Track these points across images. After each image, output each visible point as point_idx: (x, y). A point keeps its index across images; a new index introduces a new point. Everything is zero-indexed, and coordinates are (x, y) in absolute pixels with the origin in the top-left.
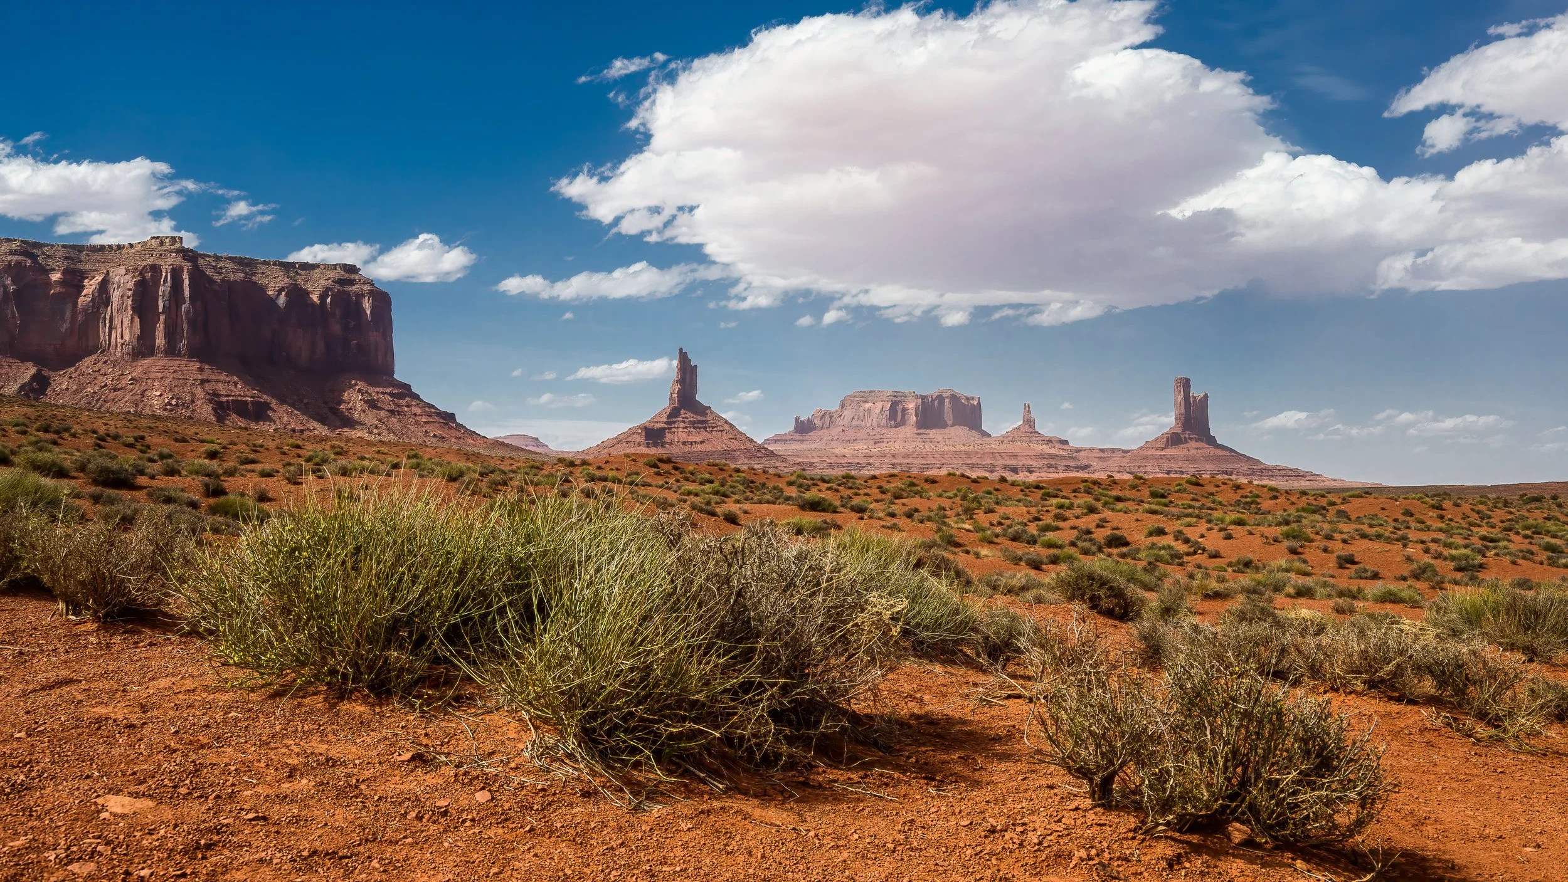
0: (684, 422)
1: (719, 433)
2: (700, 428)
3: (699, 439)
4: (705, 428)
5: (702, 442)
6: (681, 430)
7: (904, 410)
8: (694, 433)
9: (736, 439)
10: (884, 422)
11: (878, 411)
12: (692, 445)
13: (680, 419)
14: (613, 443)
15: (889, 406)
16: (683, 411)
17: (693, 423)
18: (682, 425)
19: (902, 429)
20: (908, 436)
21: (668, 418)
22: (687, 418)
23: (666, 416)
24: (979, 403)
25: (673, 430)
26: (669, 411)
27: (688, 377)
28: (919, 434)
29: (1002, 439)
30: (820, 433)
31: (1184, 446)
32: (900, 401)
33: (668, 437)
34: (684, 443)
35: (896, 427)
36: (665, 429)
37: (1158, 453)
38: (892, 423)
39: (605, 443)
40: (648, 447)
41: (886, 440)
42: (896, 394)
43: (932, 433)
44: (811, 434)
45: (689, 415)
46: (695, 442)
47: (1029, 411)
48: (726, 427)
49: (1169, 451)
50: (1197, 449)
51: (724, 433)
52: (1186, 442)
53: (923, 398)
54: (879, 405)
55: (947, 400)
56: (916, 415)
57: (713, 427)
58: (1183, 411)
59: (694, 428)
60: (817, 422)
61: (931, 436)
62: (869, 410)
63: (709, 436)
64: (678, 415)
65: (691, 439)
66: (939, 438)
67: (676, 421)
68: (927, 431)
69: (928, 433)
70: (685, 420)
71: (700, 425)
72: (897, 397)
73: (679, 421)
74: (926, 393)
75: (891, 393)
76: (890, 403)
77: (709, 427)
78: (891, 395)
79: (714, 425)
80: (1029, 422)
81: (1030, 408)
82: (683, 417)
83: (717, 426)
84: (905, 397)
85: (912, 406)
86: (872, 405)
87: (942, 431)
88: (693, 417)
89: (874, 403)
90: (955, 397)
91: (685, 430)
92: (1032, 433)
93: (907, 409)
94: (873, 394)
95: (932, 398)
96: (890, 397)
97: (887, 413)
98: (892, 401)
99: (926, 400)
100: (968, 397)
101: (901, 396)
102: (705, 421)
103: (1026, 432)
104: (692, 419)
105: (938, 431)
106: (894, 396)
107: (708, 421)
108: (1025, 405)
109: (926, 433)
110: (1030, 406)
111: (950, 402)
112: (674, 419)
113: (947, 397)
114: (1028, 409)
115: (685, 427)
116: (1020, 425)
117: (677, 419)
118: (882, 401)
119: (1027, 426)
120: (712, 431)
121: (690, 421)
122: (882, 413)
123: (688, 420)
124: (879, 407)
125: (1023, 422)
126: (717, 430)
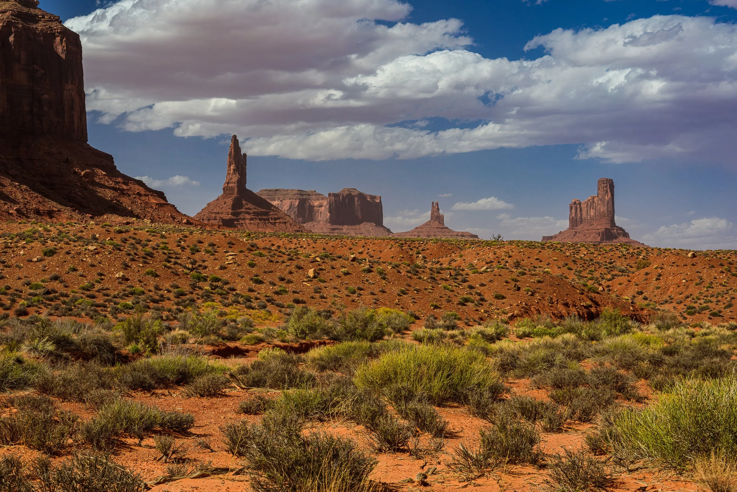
0: (249, 213)
1: (283, 225)
2: (265, 220)
4: (269, 220)
6: (248, 221)
7: (311, 207)
13: (243, 210)
16: (244, 202)
17: (256, 214)
18: (248, 216)
20: (325, 230)
21: (232, 209)
22: (249, 209)
23: (226, 206)
24: (380, 201)
32: (306, 199)
35: (304, 223)
38: (301, 219)
42: (301, 193)
43: (345, 229)
45: (250, 206)
47: (438, 209)
51: (288, 225)
52: (616, 237)
53: (335, 195)
55: (356, 199)
56: (329, 212)
57: (276, 219)
59: (260, 220)
64: (241, 206)
67: (241, 213)
68: (340, 227)
69: (342, 229)
70: (249, 211)
71: (264, 217)
72: (303, 195)
73: (243, 212)
74: (336, 192)
75: (297, 192)
76: (298, 201)
77: (272, 219)
78: (297, 194)
79: (276, 216)
80: (437, 218)
81: (438, 206)
82: (247, 209)
83: (279, 218)
84: (309, 195)
85: (318, 204)
86: (279, 202)
87: (353, 227)
88: (255, 208)
89: (281, 201)
90: (361, 196)
91: (252, 222)
92: (443, 228)
93: (314, 207)
94: (278, 192)
95: (343, 196)
96: (297, 195)
97: (296, 210)
98: (299, 199)
99: (337, 198)
100: (370, 196)
101: (306, 195)
102: (266, 214)
103: (437, 228)
104: (255, 210)
105: (350, 227)
106: (301, 195)
107: (269, 212)
108: (433, 203)
109: (340, 229)
110: (437, 204)
111: (358, 201)
112: (239, 211)
113: (356, 196)
114: (436, 208)
115: (251, 219)
116: (429, 222)
117: (241, 210)
118: (290, 199)
119: (437, 222)
120: (275, 223)
121: (254, 212)
122: (291, 210)
123: (252, 211)
124: (288, 204)
125: (431, 219)
126: (280, 223)
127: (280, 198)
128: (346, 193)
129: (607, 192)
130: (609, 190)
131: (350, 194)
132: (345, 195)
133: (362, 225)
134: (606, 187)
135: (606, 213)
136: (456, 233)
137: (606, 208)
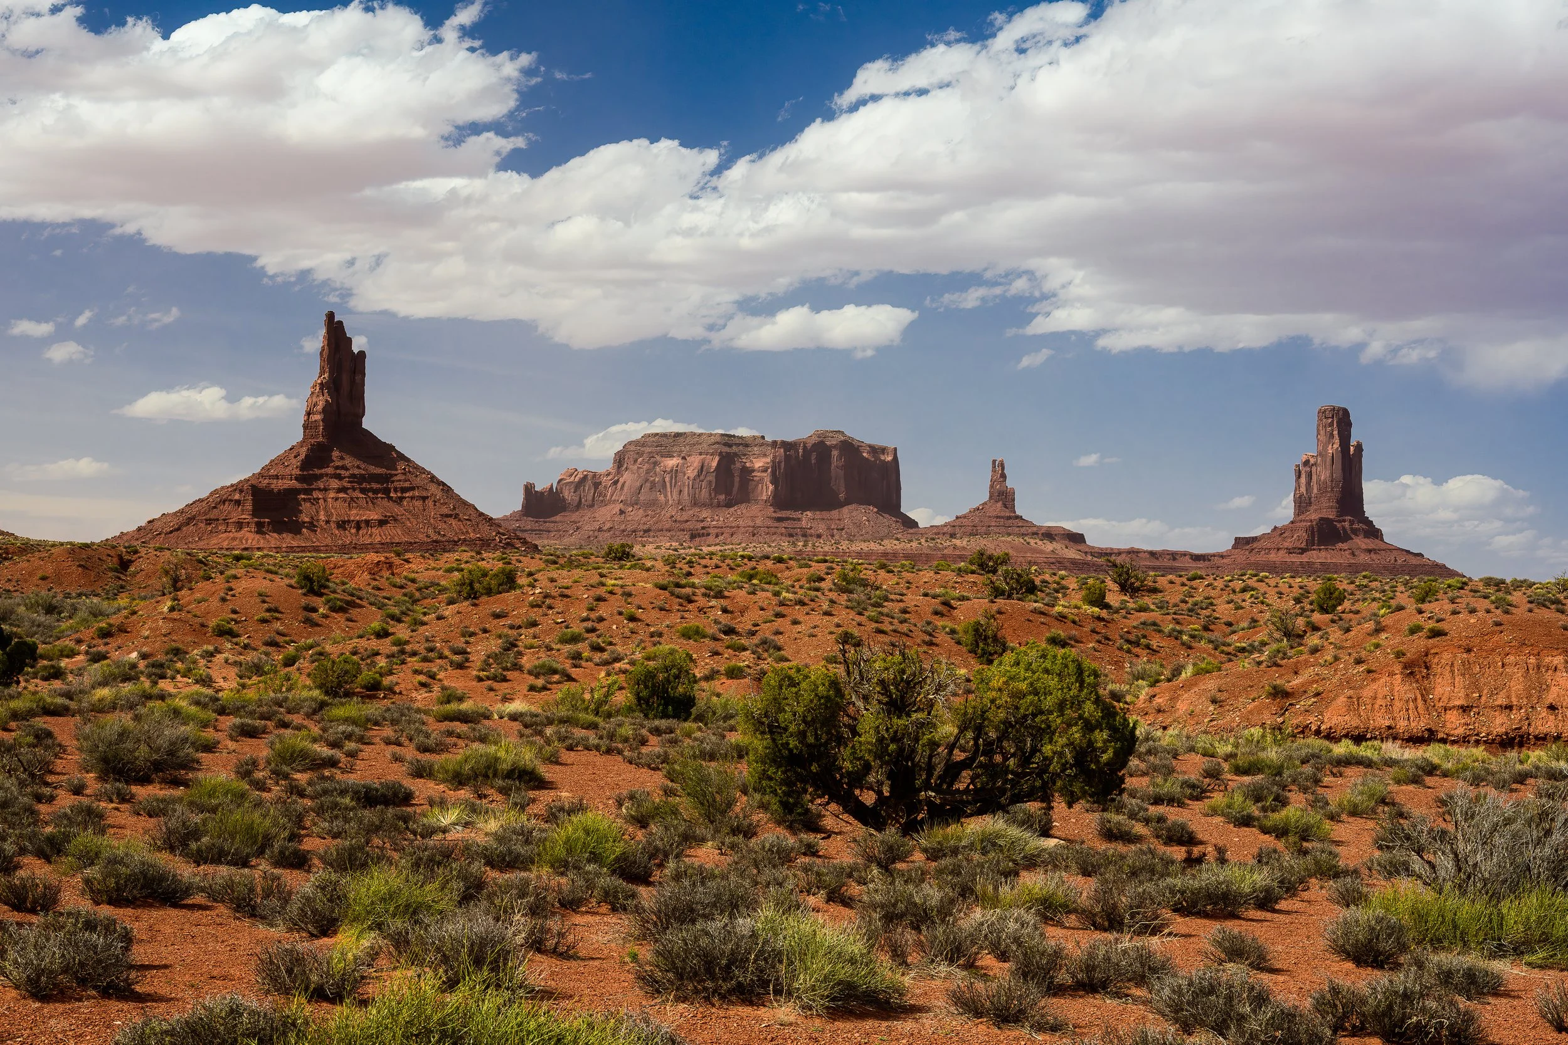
0: (339, 477)
1: (418, 503)
2: (376, 492)
3: (374, 516)
4: (386, 491)
5: (382, 523)
6: (332, 495)
7: (747, 472)
8: (363, 503)
9: (456, 516)
10: (704, 494)
11: (691, 473)
12: (358, 528)
13: (330, 470)
14: (174, 523)
15: (714, 464)
16: (336, 454)
17: (358, 479)
18: (335, 484)
19: (741, 509)
20: (759, 522)
21: (302, 468)
22: (344, 468)
23: (296, 462)
24: (895, 459)
25: (316, 494)
26: (303, 451)
27: (345, 379)
28: (779, 520)
29: (949, 530)
30: (575, 516)
31: (1344, 546)
32: (736, 454)
33: (306, 513)
34: (342, 525)
35: (729, 505)
36: (297, 492)
37: (1296, 559)
38: (722, 497)
39: (157, 524)
40: (260, 532)
41: (713, 531)
42: (728, 440)
43: (807, 519)
44: (558, 518)
45: (348, 461)
46: (367, 522)
47: (1003, 476)
48: (433, 488)
49: (1318, 556)
50: (1370, 551)
51: (429, 502)
52: (1346, 538)
53: (786, 447)
54: (695, 461)
55: (835, 453)
56: (774, 481)
57: (404, 490)
58: (1338, 474)
59: (363, 491)
60: (568, 495)
61: (804, 523)
62: (675, 472)
63: (397, 510)
64: (326, 462)
65: (355, 515)
66: (821, 528)
67: (321, 476)
68: (797, 515)
69: (799, 520)
70: (342, 472)
71: (375, 486)
72: (730, 446)
73: (327, 475)
74: (790, 438)
75: (718, 439)
76: (717, 458)
77: (396, 490)
78: (718, 443)
79: (407, 485)
80: (1003, 496)
81: (1003, 469)
82: (337, 468)
83: (413, 489)
84: (747, 446)
85: (761, 464)
86: (680, 461)
87: (826, 514)
88: (358, 467)
89: (684, 458)
90: (849, 447)
91: (341, 495)
92: (1009, 518)
93: (754, 471)
94: (681, 439)
95: (805, 447)
96: (717, 446)
97: (712, 478)
98: (720, 454)
99: (792, 452)
100: (870, 446)
101: (738, 445)
102: (387, 479)
103: (997, 517)
104: (356, 471)
105: (818, 515)
106: (726, 444)
107: (392, 476)
108: (994, 461)
109: (794, 519)
110: (1002, 465)
111: (840, 457)
112: (317, 471)
113: (835, 447)
114: (999, 471)
115: (343, 490)
116: (985, 503)
117: (323, 471)
118: (701, 454)
119: (999, 504)
120: (401, 499)
121: (353, 476)
122: (702, 477)
123: (347, 474)
124: (695, 464)
125: (991, 497)
126: (412, 498)
127: (681, 451)
128: (815, 440)
129: (1332, 436)
130: (1336, 432)
131: (822, 443)
132: (809, 446)
133: (845, 510)
134: (1331, 424)
135: (1329, 483)
136: (1035, 529)
137: (1328, 473)
